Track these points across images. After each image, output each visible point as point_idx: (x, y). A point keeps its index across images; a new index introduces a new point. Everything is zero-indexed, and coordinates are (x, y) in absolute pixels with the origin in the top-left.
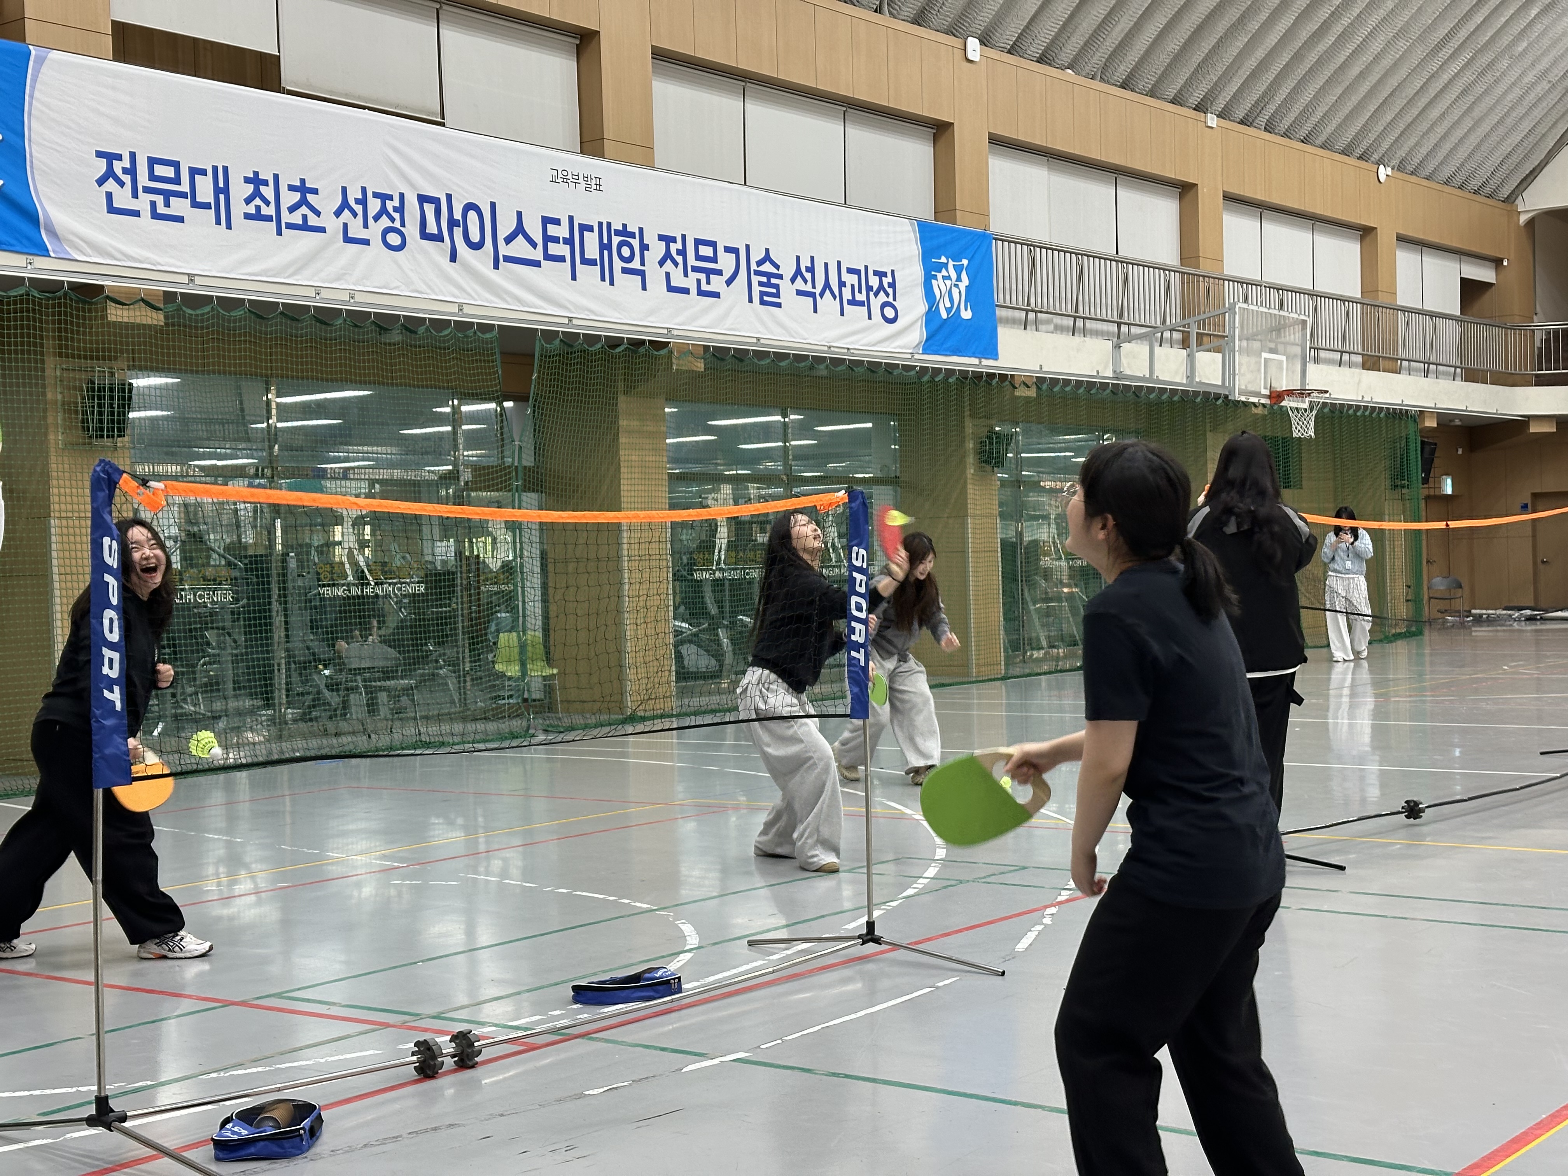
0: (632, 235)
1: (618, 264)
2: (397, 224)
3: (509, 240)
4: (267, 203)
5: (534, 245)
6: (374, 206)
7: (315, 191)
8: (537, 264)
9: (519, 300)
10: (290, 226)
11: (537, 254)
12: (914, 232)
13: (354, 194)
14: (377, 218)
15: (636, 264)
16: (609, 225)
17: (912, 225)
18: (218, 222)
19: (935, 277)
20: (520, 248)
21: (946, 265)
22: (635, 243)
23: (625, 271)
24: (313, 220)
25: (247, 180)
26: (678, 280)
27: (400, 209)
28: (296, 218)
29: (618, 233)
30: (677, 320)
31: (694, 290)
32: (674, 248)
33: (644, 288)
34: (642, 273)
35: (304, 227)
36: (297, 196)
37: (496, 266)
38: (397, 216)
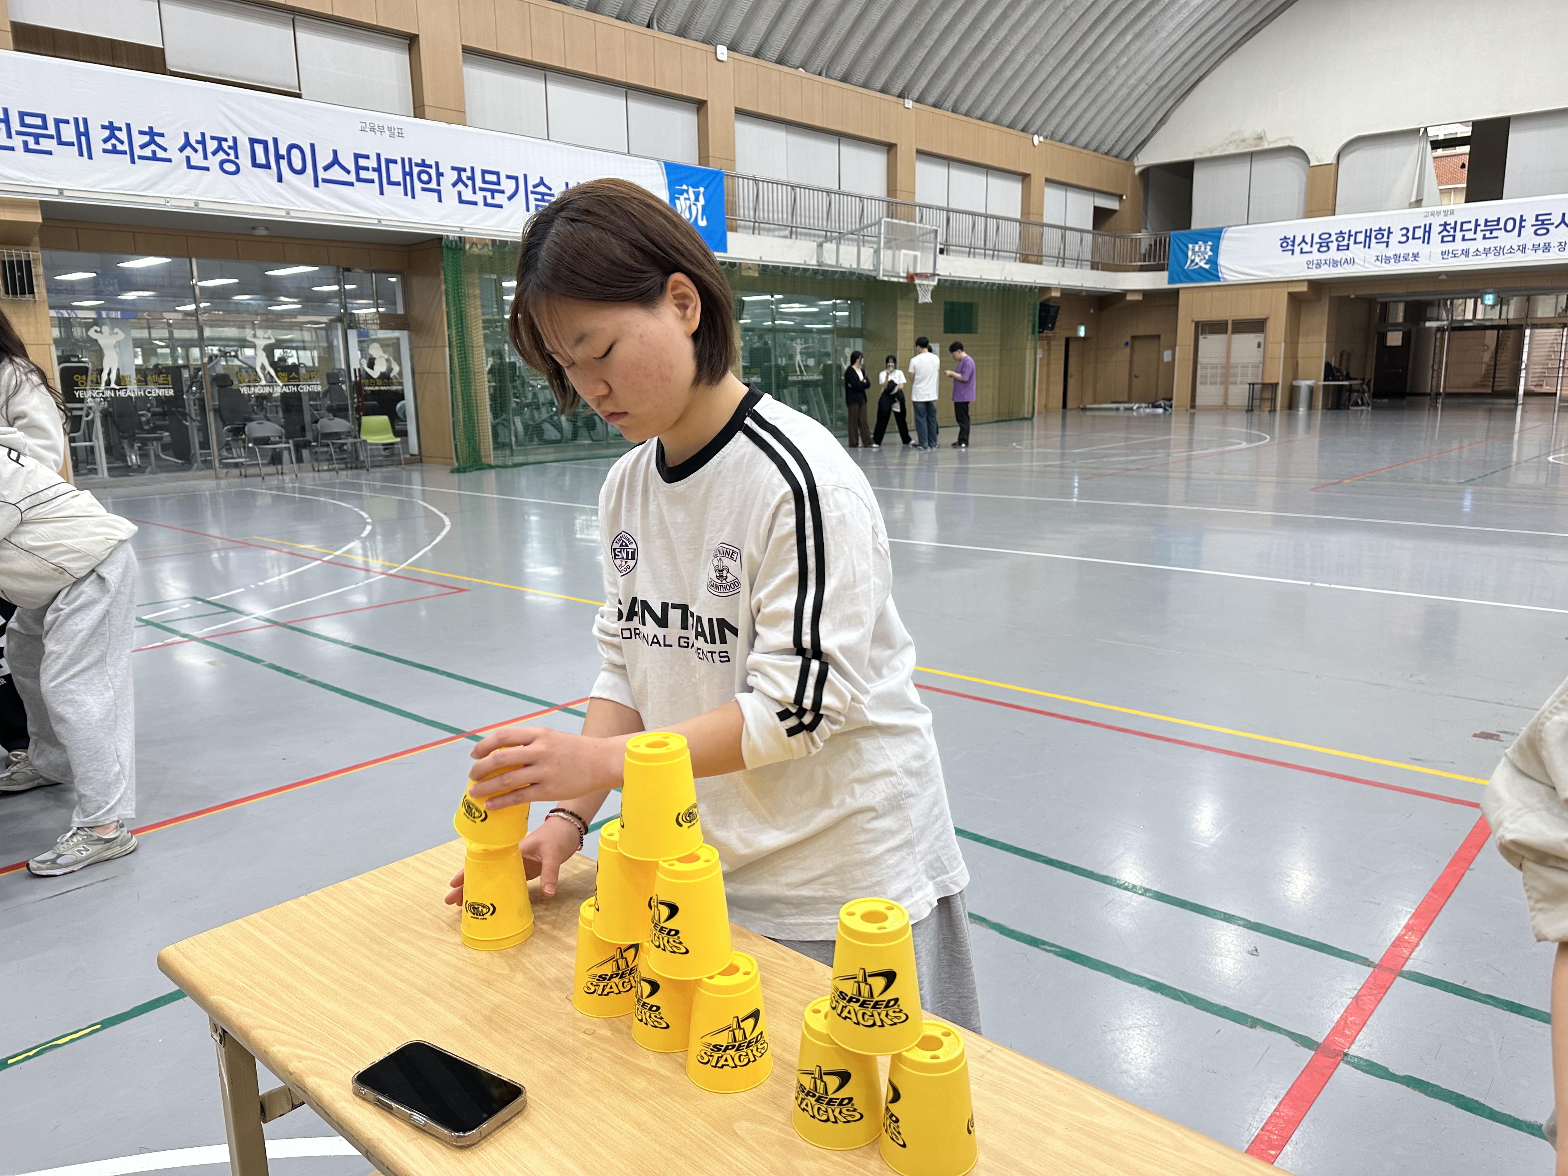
0: (430, 167)
1: (418, 185)
2: (232, 157)
3: (326, 168)
4: (122, 142)
5: (348, 172)
6: (212, 145)
7: (162, 135)
8: (351, 184)
9: (337, 208)
10: (140, 157)
11: (352, 178)
12: (661, 168)
13: (194, 137)
14: (214, 153)
15: (433, 185)
16: (410, 160)
17: (660, 164)
18: (81, 154)
19: (679, 199)
20: (336, 173)
21: (687, 192)
22: (433, 172)
23: (424, 189)
24: (160, 154)
25: (103, 127)
26: (467, 195)
27: (235, 147)
28: (147, 152)
29: (417, 165)
30: (468, 222)
31: (481, 202)
32: (464, 176)
33: (440, 200)
34: (439, 192)
35: (154, 158)
36: (147, 138)
37: (317, 185)
38: (231, 152)
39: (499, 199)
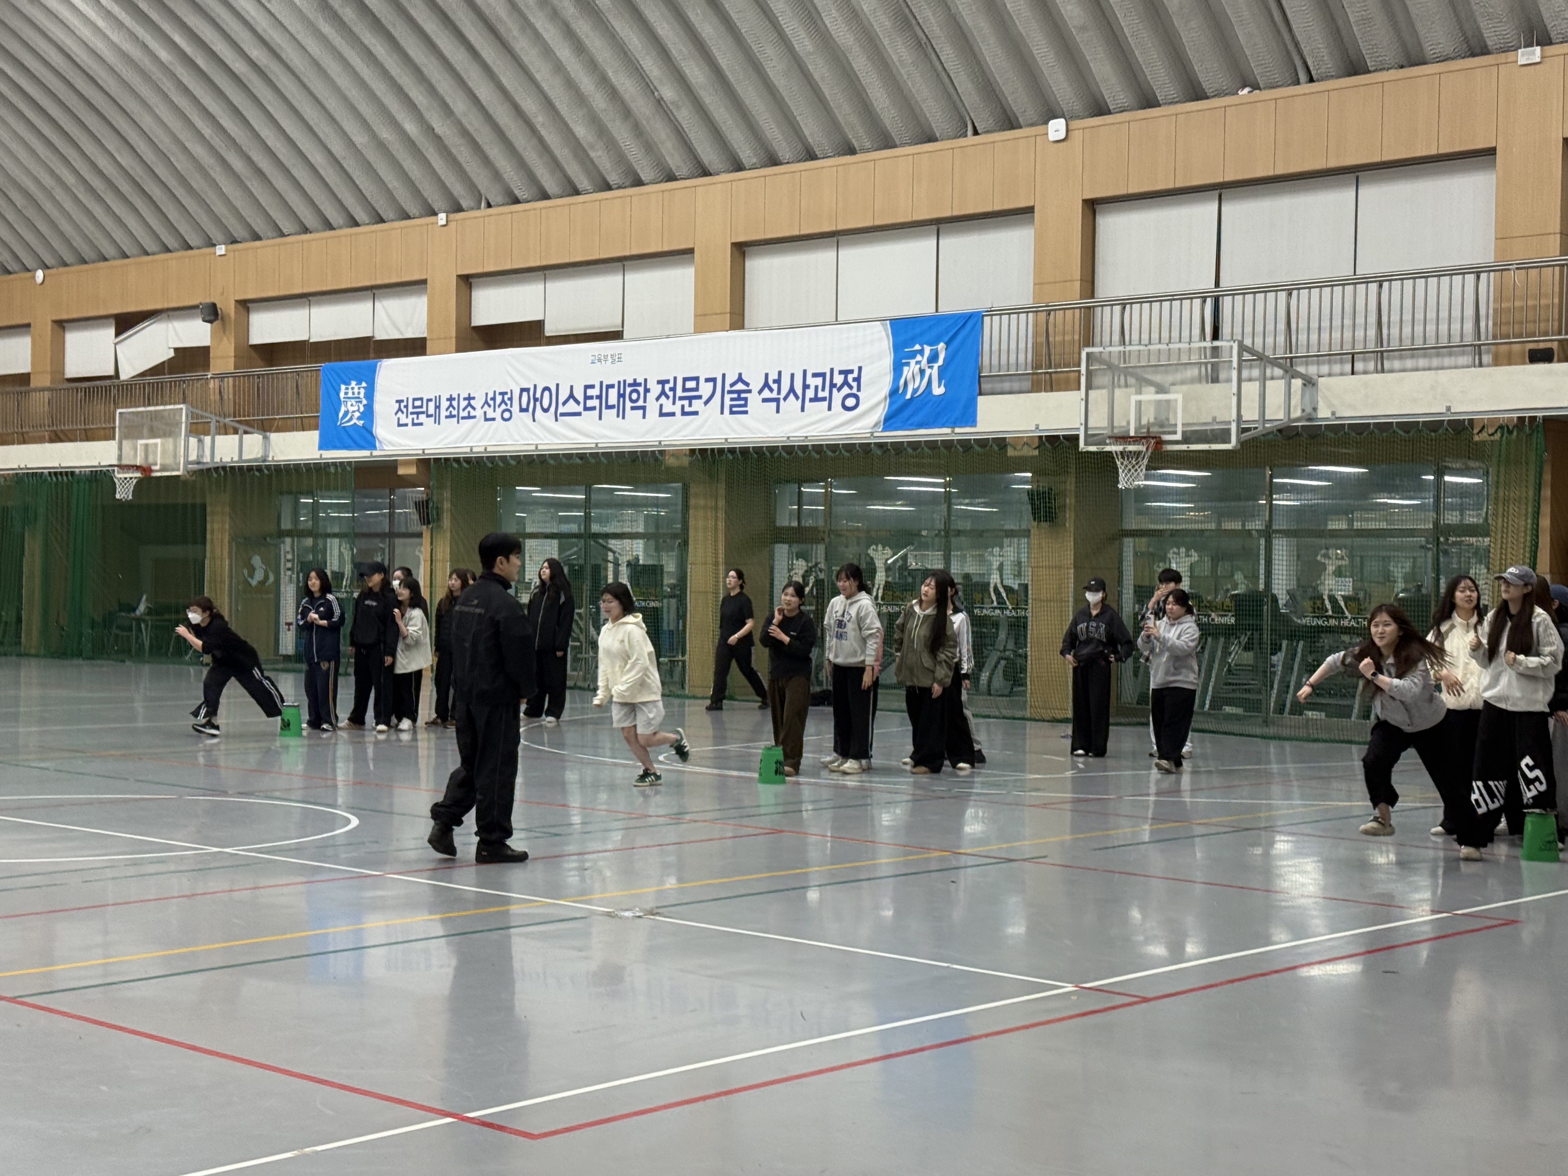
0: (640, 385)
1: (629, 404)
2: (509, 407)
3: (564, 403)
4: (454, 408)
5: (578, 402)
6: (499, 399)
7: (474, 398)
8: (579, 414)
9: (566, 437)
10: (463, 418)
11: (580, 408)
12: (886, 330)
13: (489, 396)
14: (499, 406)
15: (640, 403)
16: (625, 381)
17: (887, 325)
18: (436, 422)
19: (908, 364)
20: (572, 407)
21: (922, 352)
22: (641, 389)
23: (633, 408)
24: (473, 413)
25: (448, 400)
26: (668, 407)
27: (511, 399)
28: (465, 414)
29: (630, 385)
30: (667, 434)
31: (678, 412)
32: (666, 387)
33: (644, 417)
34: (643, 408)
35: (469, 417)
36: (467, 402)
37: (556, 420)
38: (509, 402)
39: (697, 405)
